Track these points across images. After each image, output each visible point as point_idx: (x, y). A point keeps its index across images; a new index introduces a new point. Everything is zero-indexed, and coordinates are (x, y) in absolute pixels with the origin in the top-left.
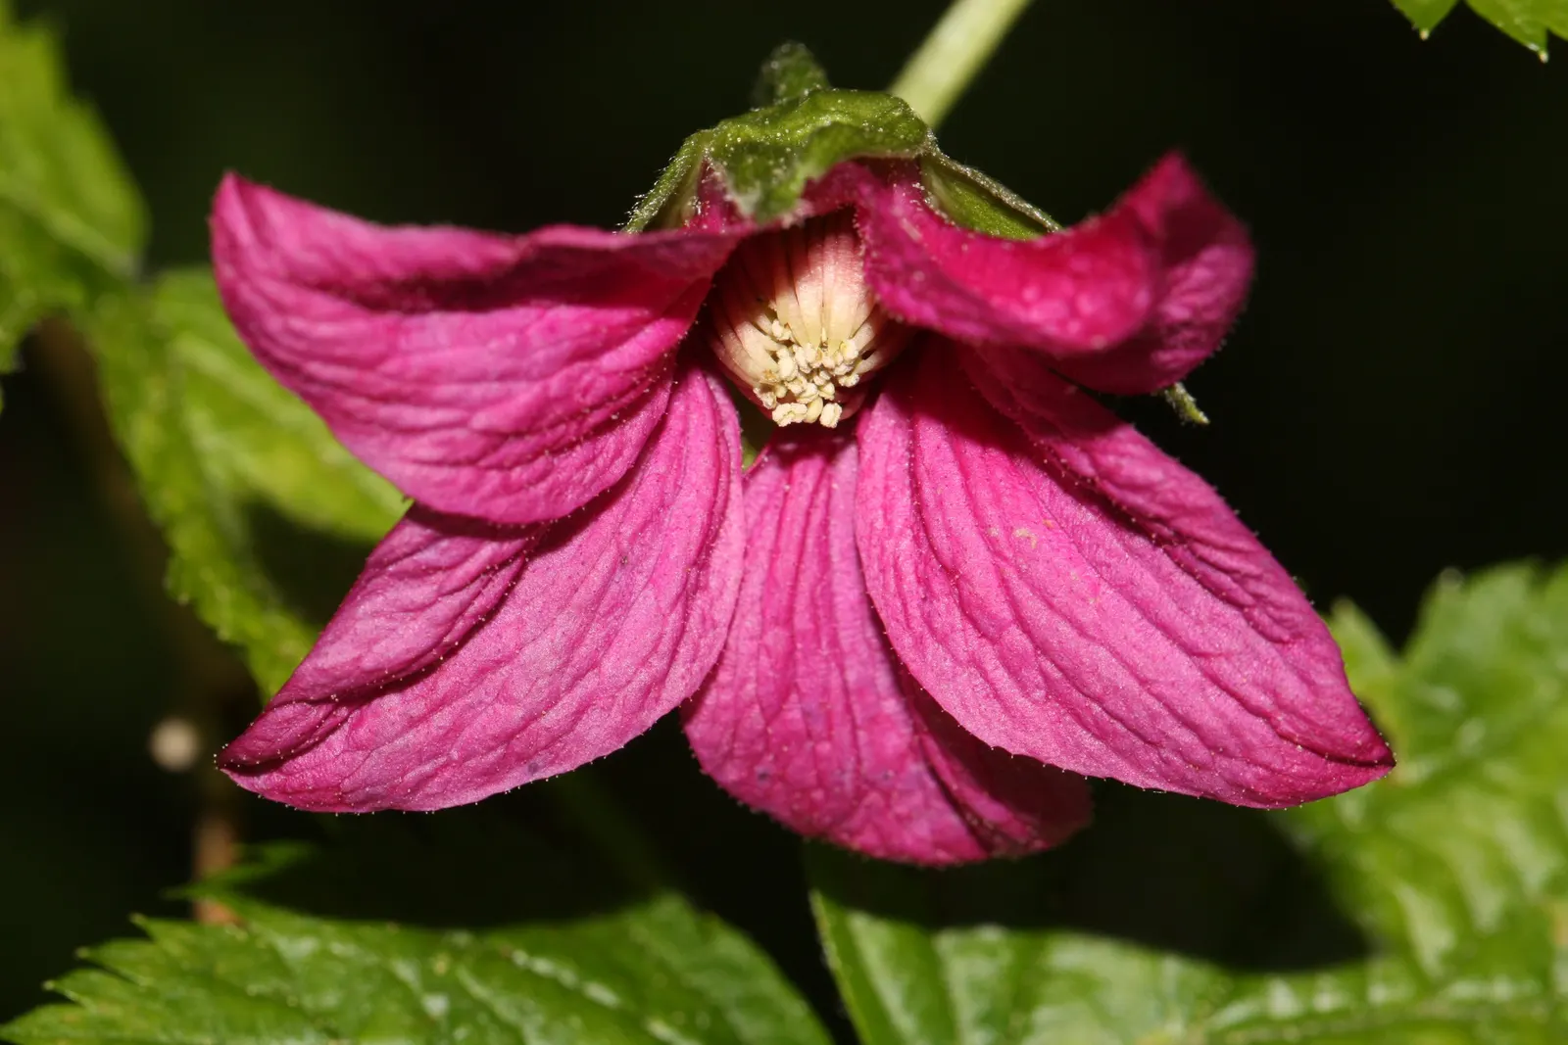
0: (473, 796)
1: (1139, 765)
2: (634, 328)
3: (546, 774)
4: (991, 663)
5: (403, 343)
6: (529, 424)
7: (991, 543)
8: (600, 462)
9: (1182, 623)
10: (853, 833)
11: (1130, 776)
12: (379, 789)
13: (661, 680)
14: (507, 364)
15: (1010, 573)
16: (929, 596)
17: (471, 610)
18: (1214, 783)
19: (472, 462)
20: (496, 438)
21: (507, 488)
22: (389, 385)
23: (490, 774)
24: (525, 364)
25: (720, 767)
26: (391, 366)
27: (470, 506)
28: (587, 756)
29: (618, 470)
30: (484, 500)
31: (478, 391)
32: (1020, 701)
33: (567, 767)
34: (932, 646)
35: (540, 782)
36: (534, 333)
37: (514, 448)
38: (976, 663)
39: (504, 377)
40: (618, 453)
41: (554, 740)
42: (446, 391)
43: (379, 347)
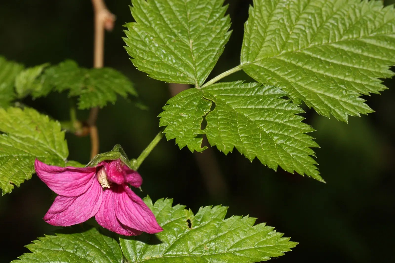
0: (70, 225)
1: (138, 228)
2: (83, 176)
3: (77, 223)
4: (124, 215)
5: (55, 177)
6: (70, 186)
7: (124, 202)
8: (82, 190)
9: (141, 213)
10: (117, 232)
11: (137, 229)
12: (59, 224)
13: (90, 214)
14: (67, 180)
15: (125, 206)
16: (118, 207)
17: (68, 205)
18: (145, 230)
19: (64, 190)
20: (66, 188)
21: (68, 193)
22: (53, 181)
23: (71, 223)
24: (69, 180)
25: (100, 224)
26: (53, 179)
27: (64, 195)
28: (82, 222)
29: (84, 191)
30: (66, 194)
31: (63, 183)
32: (126, 219)
33: (80, 223)
34: (118, 213)
35: (77, 224)
36: (71, 177)
37: (68, 189)
38: (122, 215)
39: (67, 181)
40: (84, 189)
41: (78, 220)
42: (60, 182)
43: (52, 177)
